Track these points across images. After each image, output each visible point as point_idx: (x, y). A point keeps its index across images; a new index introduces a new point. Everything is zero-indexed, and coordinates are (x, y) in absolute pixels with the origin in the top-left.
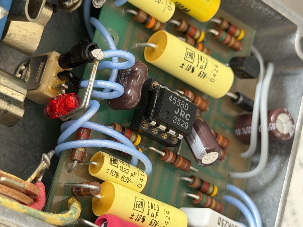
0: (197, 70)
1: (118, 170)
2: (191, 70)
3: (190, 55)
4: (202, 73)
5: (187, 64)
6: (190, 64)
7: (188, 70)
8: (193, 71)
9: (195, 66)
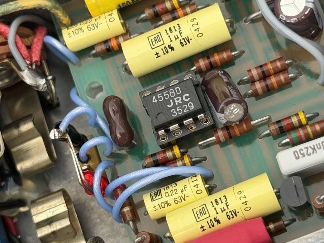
0: (176, 44)
6: (163, 47)
7: (168, 52)
8: (172, 48)
9: (170, 43)
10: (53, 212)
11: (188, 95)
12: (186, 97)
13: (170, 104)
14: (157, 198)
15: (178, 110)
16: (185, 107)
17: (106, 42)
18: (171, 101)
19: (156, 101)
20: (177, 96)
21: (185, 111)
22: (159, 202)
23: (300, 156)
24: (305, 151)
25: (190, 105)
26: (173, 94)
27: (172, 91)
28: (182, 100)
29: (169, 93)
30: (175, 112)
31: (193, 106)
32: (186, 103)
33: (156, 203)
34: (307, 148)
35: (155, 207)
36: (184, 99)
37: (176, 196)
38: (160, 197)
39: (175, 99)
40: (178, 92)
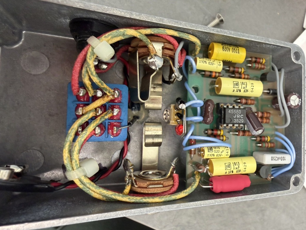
0: (242, 90)
1: (213, 153)
2: (239, 91)
3: (236, 85)
4: (245, 90)
5: (235, 89)
6: (238, 89)
7: (238, 92)
8: (240, 91)
9: (241, 89)
10: (155, 133)
11: (243, 116)
12: (242, 116)
13: (235, 116)
14: (210, 151)
15: (237, 120)
16: (240, 120)
17: (211, 72)
18: (236, 115)
19: (230, 112)
20: (239, 114)
21: (239, 122)
22: (211, 153)
23: (273, 159)
24: (275, 158)
25: (242, 120)
26: (237, 113)
27: (237, 111)
28: (240, 117)
29: (236, 111)
30: (236, 121)
31: (243, 121)
32: (241, 119)
33: (209, 153)
34: (276, 157)
35: (208, 155)
36: (241, 117)
37: (218, 153)
38: (212, 151)
39: (238, 115)
40: (240, 113)
